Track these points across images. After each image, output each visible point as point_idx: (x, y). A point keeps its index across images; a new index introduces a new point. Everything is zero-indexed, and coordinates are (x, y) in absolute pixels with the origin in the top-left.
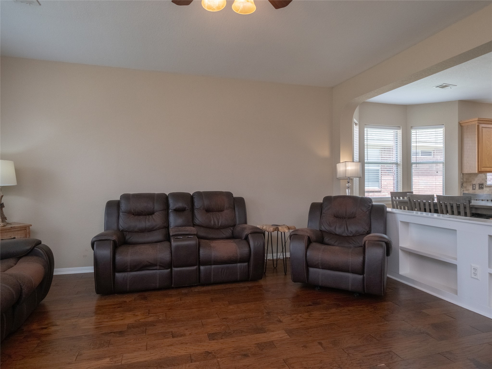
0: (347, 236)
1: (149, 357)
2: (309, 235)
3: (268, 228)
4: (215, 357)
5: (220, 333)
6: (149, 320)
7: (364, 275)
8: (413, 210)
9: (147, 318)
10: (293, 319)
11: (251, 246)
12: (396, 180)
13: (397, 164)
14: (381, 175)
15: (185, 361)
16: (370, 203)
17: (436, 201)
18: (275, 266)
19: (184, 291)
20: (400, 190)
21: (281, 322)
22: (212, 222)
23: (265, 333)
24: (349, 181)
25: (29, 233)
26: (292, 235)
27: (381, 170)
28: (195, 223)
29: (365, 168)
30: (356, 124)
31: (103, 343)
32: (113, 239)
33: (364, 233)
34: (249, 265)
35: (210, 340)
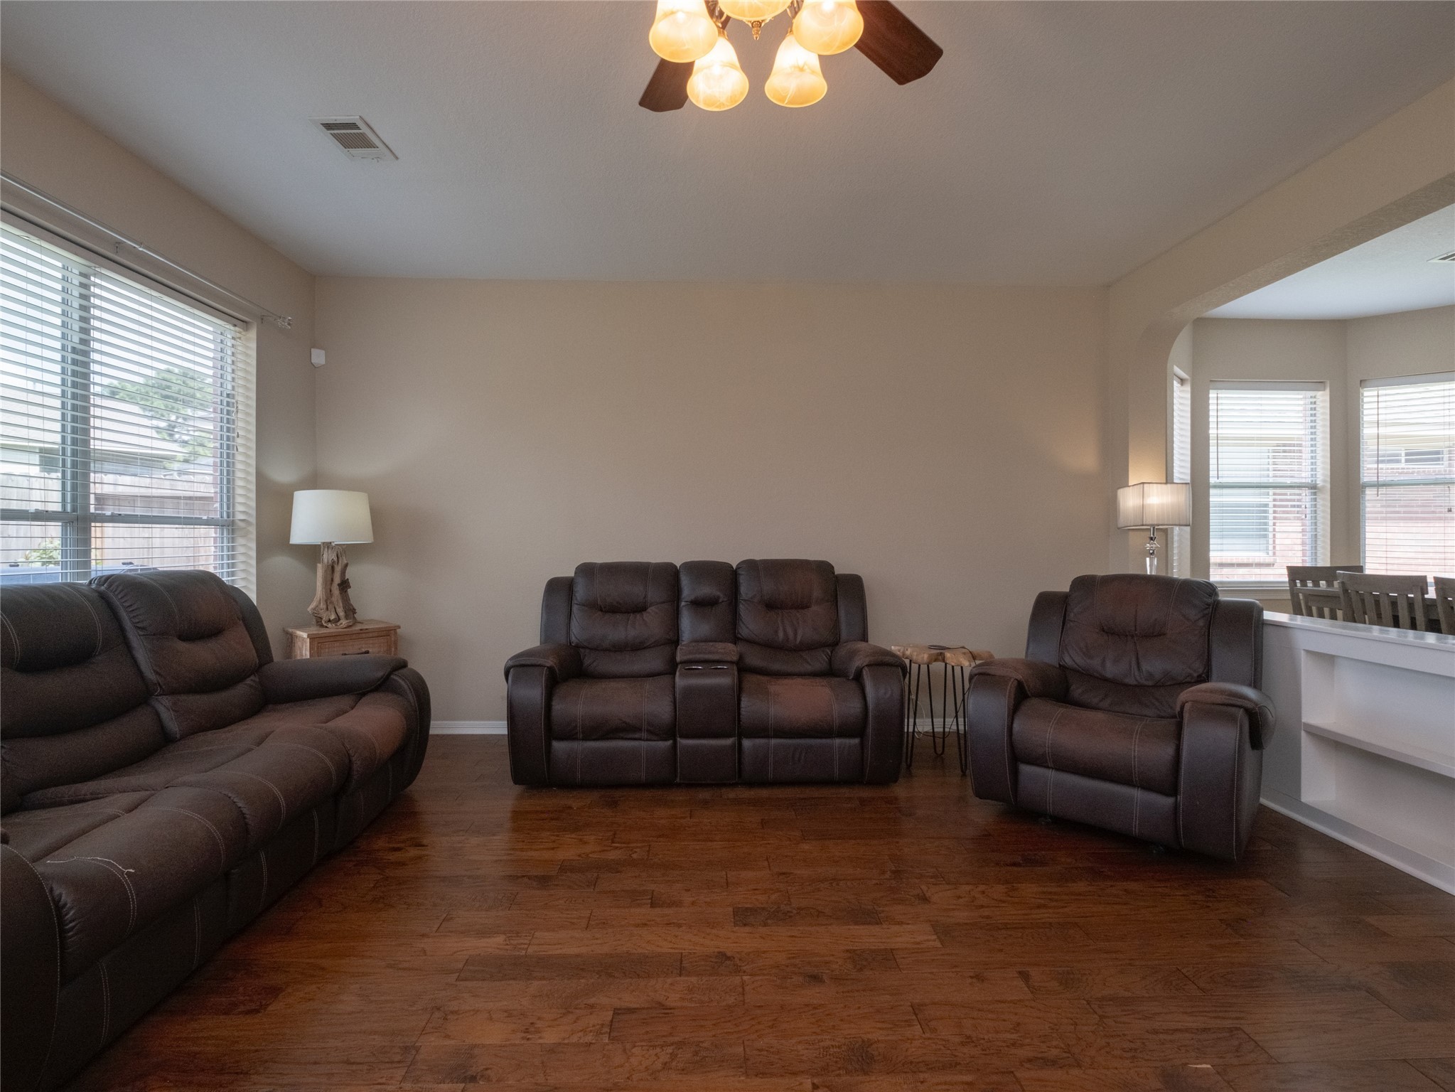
0: (1136, 686)
1: (587, 946)
2: (1020, 677)
3: (915, 654)
4: (737, 970)
5: (763, 909)
6: (610, 858)
7: (1179, 797)
8: (1355, 622)
9: (607, 851)
10: (959, 897)
11: (868, 699)
12: (1310, 533)
13: (1313, 487)
14: (1275, 518)
15: (665, 970)
16: (1210, 595)
17: (1432, 594)
18: (939, 750)
19: (704, 794)
20: (1324, 561)
21: (926, 899)
22: (781, 634)
23: (878, 924)
24: (1154, 535)
25: (396, 643)
26: (976, 675)
27: (1275, 506)
28: (740, 634)
29: (1211, 499)
30: (1182, 381)
31: (500, 898)
32: (548, 665)
33: (1188, 679)
34: (862, 745)
35: (736, 925)
